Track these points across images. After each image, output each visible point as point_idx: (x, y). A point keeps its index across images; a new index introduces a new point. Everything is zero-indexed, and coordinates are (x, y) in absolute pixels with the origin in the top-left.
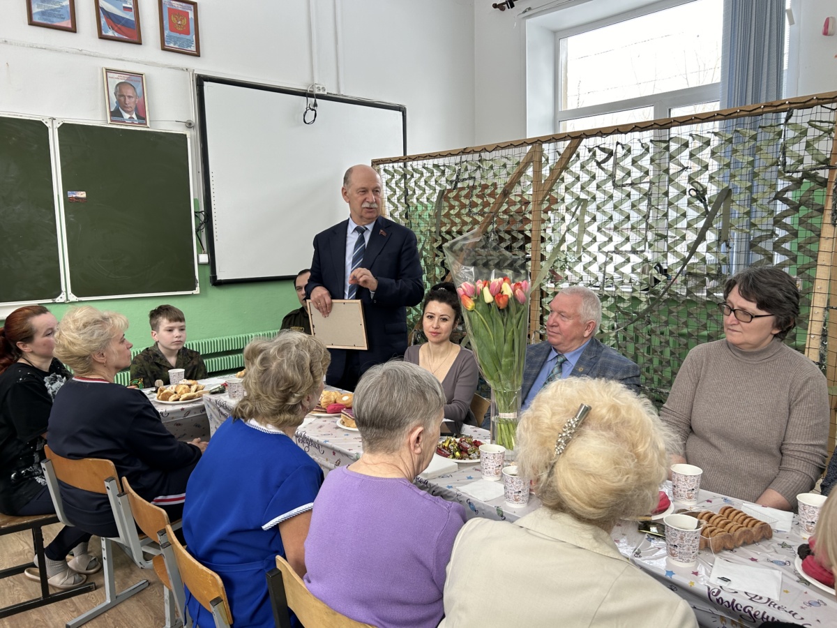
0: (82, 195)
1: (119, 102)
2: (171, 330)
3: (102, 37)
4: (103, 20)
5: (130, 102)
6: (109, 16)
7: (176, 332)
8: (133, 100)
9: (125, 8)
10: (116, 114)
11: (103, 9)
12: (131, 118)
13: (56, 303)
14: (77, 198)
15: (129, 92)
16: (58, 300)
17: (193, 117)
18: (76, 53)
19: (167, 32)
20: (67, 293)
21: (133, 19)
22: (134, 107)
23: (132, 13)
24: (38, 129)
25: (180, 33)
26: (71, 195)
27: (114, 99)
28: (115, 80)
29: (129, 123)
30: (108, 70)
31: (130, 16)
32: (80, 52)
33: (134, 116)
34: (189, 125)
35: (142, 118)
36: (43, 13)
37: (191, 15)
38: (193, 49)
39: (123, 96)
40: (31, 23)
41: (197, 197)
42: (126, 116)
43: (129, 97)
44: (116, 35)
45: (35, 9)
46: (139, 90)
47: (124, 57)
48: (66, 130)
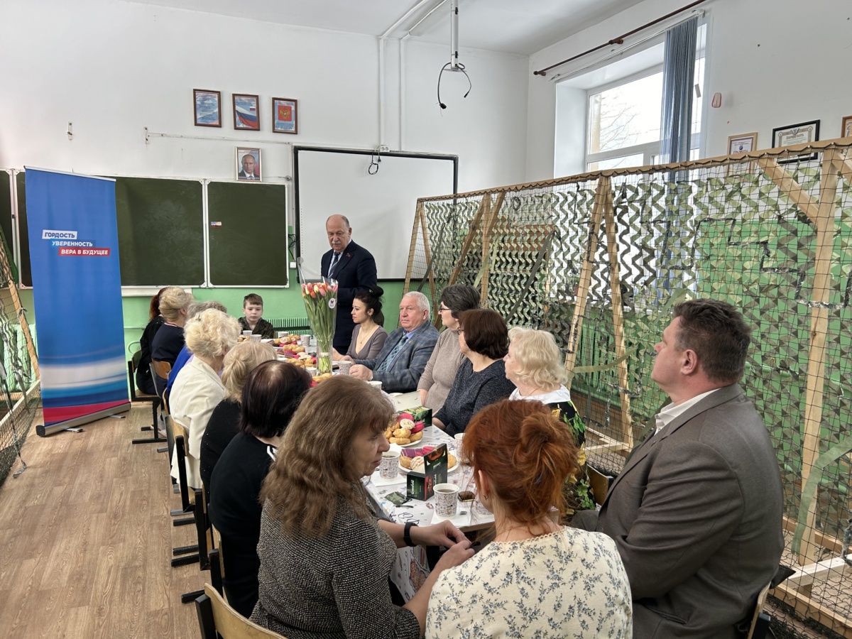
0: (219, 224)
1: (244, 167)
2: (251, 309)
3: (236, 128)
4: (237, 118)
5: (251, 167)
6: (241, 115)
7: (254, 311)
8: (252, 165)
9: (251, 109)
10: (242, 175)
11: (238, 112)
12: (251, 176)
13: (200, 288)
14: (216, 226)
15: (251, 160)
16: (202, 286)
17: (291, 174)
18: (221, 140)
19: (276, 121)
20: (207, 283)
21: (255, 115)
22: (253, 169)
23: (256, 112)
24: (197, 185)
25: (285, 120)
26: (213, 224)
27: (241, 165)
28: (243, 153)
29: (249, 180)
30: (238, 148)
31: (254, 114)
32: (223, 139)
33: (253, 175)
34: (288, 179)
35: (257, 176)
36: (203, 118)
37: (293, 108)
38: (293, 129)
39: (247, 163)
40: (196, 124)
41: (291, 225)
42: (248, 175)
43: (251, 163)
44: (245, 126)
45: (198, 116)
46: (256, 159)
47: (249, 139)
48: (212, 185)
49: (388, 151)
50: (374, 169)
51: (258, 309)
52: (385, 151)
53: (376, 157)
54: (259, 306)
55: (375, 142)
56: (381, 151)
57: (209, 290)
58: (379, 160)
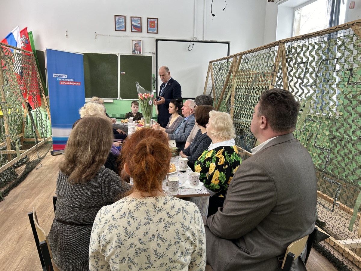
0: (124, 73)
1: (135, 48)
2: (134, 107)
3: (132, 32)
4: (132, 27)
5: (138, 48)
6: (134, 26)
7: (135, 108)
8: (138, 47)
9: (138, 23)
10: (134, 52)
11: (132, 24)
12: (137, 52)
13: (116, 100)
14: (123, 74)
15: (138, 45)
16: (117, 99)
17: (154, 51)
18: (125, 37)
19: (149, 28)
20: (119, 98)
21: (140, 26)
22: (138, 49)
23: (140, 24)
24: (115, 56)
25: (152, 27)
26: (122, 73)
27: (134, 48)
28: (134, 42)
29: (137, 54)
30: (133, 40)
31: (139, 25)
32: (127, 36)
33: (138, 52)
34: (153, 53)
35: (140, 52)
36: (118, 27)
37: (156, 22)
38: (156, 31)
39: (136, 47)
40: (116, 30)
41: (154, 74)
42: (136, 52)
43: (137, 47)
44: (135, 31)
45: (116, 27)
46: (140, 45)
47: (137, 36)
48: (122, 56)
49: (198, 40)
50: (190, 48)
51: (137, 108)
52: (196, 40)
53: (192, 43)
54: (138, 106)
55: (192, 36)
56: (194, 40)
57: (120, 101)
58: (193, 44)
